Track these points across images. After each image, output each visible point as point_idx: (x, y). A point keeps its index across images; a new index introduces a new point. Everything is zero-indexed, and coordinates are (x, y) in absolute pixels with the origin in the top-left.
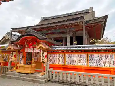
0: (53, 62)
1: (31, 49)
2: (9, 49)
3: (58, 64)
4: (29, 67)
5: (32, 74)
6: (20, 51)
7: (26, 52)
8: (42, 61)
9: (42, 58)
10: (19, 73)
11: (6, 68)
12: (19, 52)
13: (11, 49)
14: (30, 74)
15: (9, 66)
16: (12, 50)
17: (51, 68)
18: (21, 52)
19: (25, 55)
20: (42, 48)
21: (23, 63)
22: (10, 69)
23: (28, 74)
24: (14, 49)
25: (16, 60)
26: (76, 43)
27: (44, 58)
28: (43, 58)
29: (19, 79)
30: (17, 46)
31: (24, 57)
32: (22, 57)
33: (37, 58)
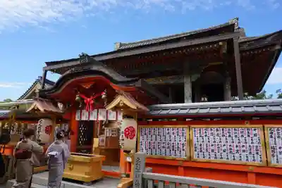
2: (33, 109)
6: (64, 116)
7: (77, 119)
13: (38, 110)
16: (42, 113)
17: (149, 168)
18: (65, 121)
19: (74, 128)
24: (45, 110)
26: (206, 99)
30: (55, 104)
31: (72, 133)
33: (105, 138)
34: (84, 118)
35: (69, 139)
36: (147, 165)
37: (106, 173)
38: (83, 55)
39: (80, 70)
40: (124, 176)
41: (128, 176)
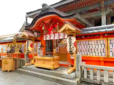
0: (86, 53)
1: (51, 34)
2: (23, 36)
3: (94, 55)
4: (50, 60)
5: (55, 69)
6: (38, 39)
7: (44, 39)
8: (70, 52)
9: (68, 47)
10: (38, 68)
11: (22, 61)
12: (36, 41)
13: (25, 36)
14: (52, 69)
15: (25, 59)
16: (27, 38)
17: (84, 62)
18: (39, 41)
19: (44, 44)
20: (69, 30)
21: (42, 55)
22: (27, 63)
23: (50, 69)
24: (28, 36)
25: (34, 50)
27: (72, 47)
28: (70, 46)
29: (38, 76)
30: (33, 33)
31: (43, 47)
32: (41, 46)
33: (58, 49)
34: (48, 39)
35: (42, 49)
36: (83, 61)
37: (61, 65)
38: (44, 4)
39: (43, 13)
40: (71, 66)
41: (72, 66)
